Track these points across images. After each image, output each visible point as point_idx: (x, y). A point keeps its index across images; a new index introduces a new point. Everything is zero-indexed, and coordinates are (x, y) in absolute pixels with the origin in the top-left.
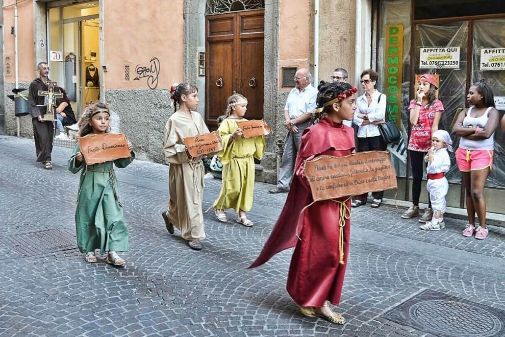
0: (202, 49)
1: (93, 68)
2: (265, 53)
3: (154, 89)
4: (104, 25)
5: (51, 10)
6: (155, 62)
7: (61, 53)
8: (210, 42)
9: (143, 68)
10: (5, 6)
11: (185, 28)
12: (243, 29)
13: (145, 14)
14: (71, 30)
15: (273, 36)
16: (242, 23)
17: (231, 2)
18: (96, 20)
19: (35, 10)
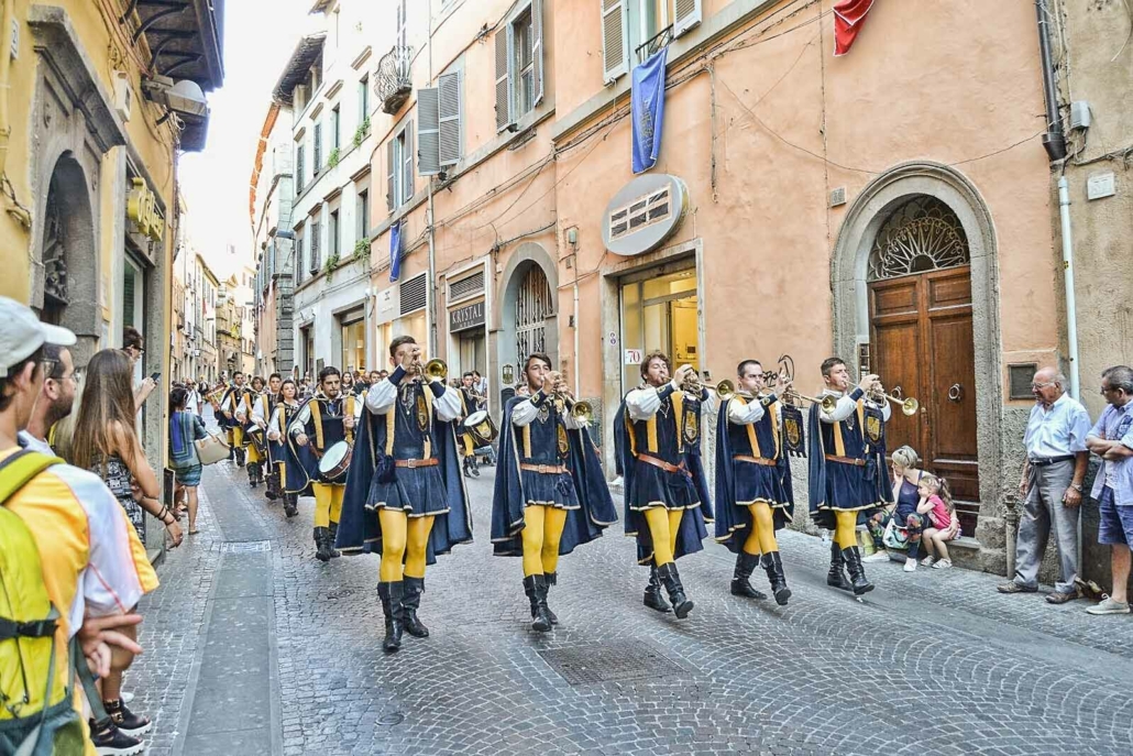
0: (864, 338)
2: (976, 340)
4: (703, 305)
5: (625, 287)
6: (785, 363)
7: (641, 352)
8: (877, 326)
10: (560, 284)
11: (834, 304)
12: (933, 301)
13: (767, 285)
14: (655, 314)
15: (988, 310)
16: (932, 291)
17: (910, 256)
18: (693, 298)
19: (602, 289)
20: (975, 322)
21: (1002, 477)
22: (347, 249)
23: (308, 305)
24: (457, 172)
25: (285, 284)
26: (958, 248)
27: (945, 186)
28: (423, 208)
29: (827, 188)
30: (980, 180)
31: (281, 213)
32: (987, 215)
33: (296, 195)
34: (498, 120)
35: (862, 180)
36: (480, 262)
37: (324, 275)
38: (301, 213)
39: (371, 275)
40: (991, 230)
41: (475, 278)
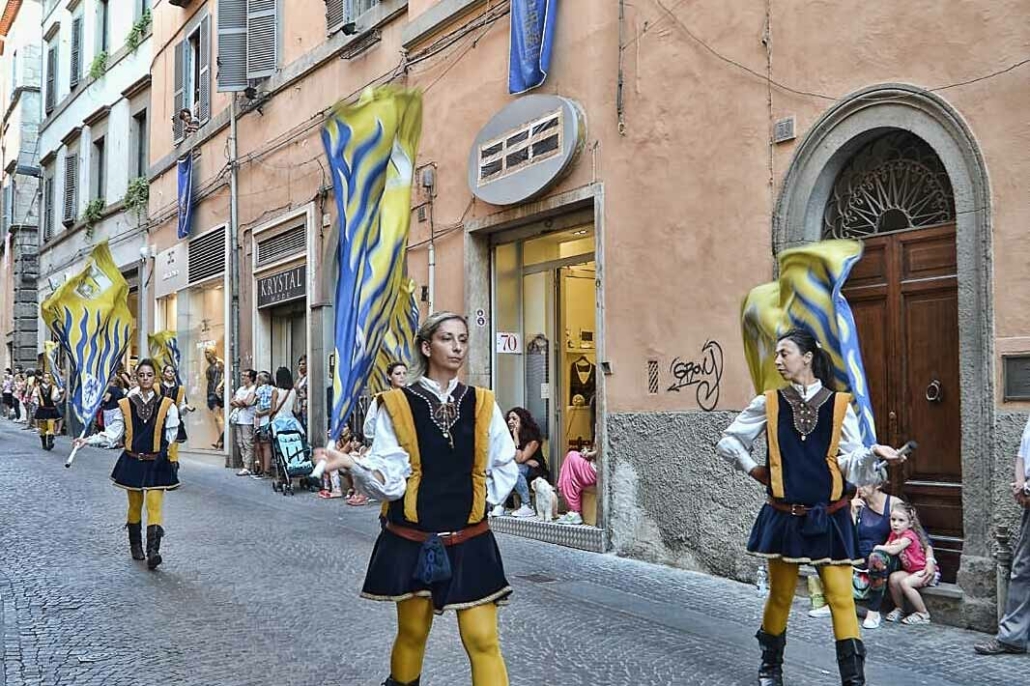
1: (587, 364)
2: (962, 323)
3: (711, 410)
4: (604, 274)
5: (498, 248)
6: (711, 351)
7: (518, 336)
9: (687, 365)
10: (411, 244)
11: (776, 272)
12: (906, 271)
13: (688, 248)
14: (538, 288)
15: (978, 284)
16: (906, 258)
17: (878, 211)
18: (590, 265)
19: (465, 251)
20: (960, 298)
21: (992, 504)
22: (116, 191)
23: (59, 269)
24: (271, 87)
25: (27, 240)
26: (940, 200)
27: (926, 119)
28: (222, 138)
29: (771, 117)
30: (971, 111)
31: (24, 142)
32: (979, 157)
33: (44, 116)
34: (328, 19)
35: (816, 109)
36: (300, 212)
37: (83, 227)
38: (52, 141)
39: (148, 228)
40: (984, 177)
41: (295, 234)
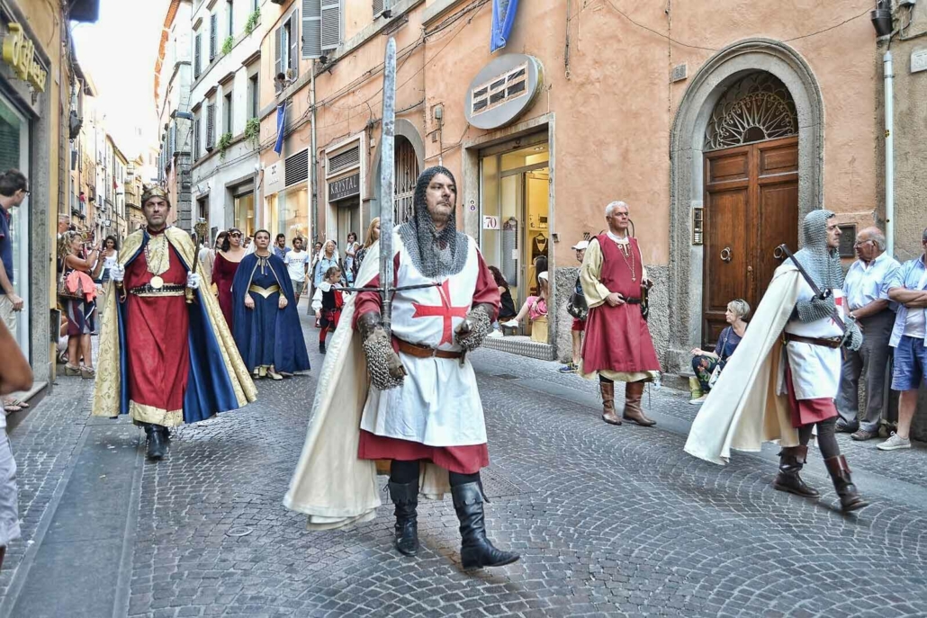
0: (698, 202)
1: (543, 238)
2: (800, 205)
4: (554, 175)
5: (485, 159)
7: (497, 218)
8: (711, 192)
10: (427, 157)
11: (672, 171)
12: (762, 169)
13: (612, 155)
14: (511, 185)
15: (813, 177)
16: (762, 160)
17: (744, 128)
18: (545, 170)
19: (464, 161)
20: (800, 187)
22: (239, 128)
23: (205, 178)
24: (337, 55)
25: (184, 161)
26: (787, 120)
27: (779, 62)
28: (305, 91)
29: (670, 64)
30: (812, 55)
31: (182, 98)
32: (816, 88)
33: (194, 80)
34: (374, 8)
35: (702, 57)
36: (356, 137)
37: (218, 151)
38: (199, 95)
39: (259, 151)
40: (819, 101)
41: (352, 152)
